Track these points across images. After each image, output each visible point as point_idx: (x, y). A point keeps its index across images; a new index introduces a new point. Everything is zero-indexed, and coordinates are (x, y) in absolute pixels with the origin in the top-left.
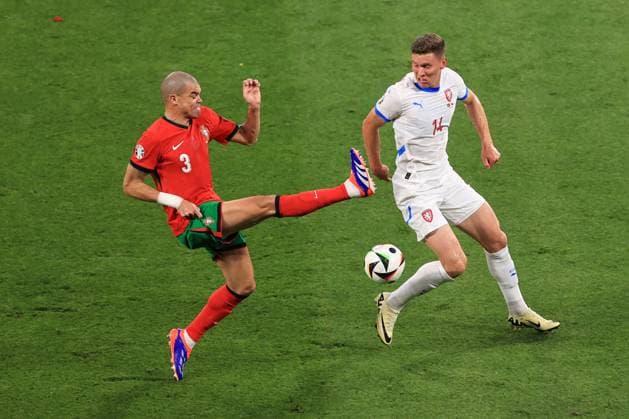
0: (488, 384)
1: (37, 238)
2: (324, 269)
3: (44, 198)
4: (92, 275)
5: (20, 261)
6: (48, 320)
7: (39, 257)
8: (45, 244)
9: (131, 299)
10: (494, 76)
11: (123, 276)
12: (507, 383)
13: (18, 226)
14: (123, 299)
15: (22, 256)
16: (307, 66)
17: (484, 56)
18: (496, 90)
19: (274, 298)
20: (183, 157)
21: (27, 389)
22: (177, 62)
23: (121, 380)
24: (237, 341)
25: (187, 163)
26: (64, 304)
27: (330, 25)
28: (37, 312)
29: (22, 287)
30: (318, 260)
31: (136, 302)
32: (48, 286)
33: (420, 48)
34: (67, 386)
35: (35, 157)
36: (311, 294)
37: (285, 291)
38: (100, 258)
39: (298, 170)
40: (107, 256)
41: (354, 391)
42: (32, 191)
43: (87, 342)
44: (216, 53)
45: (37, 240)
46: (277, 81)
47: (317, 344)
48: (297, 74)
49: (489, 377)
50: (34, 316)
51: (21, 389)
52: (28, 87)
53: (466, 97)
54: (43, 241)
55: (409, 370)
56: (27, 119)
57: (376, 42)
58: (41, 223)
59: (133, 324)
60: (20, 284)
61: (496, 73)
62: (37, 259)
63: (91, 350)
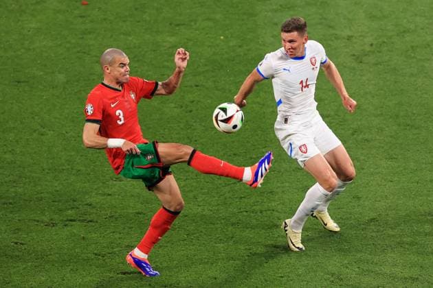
0: (406, 278)
1: (68, 167)
2: (283, 192)
3: (74, 137)
4: (109, 195)
5: (56, 185)
6: (77, 229)
7: (69, 181)
8: (74, 172)
9: (138, 213)
10: (412, 47)
11: (133, 196)
12: (420, 277)
13: (54, 158)
14: (132, 213)
15: (57, 180)
16: (272, 39)
17: (404, 32)
18: (414, 57)
19: (245, 213)
20: (119, 112)
21: (60, 280)
22: (173, 36)
23: (130, 274)
24: (217, 245)
25: (121, 117)
26: (88, 216)
27: (289, 8)
28: (67, 223)
29: (56, 203)
30: (279, 185)
31: (142, 215)
32: (75, 203)
33: (287, 28)
34: (89, 278)
35: (67, 106)
36: (273, 210)
37: (254, 207)
38: (115, 182)
39: (264, 117)
40: (120, 181)
41: (305, 283)
42: (64, 132)
43: (105, 245)
44: (203, 29)
45: (68, 169)
46: (248, 50)
47: (278, 248)
48: (264, 45)
49: (407, 273)
50: (65, 225)
51: (55, 280)
52: (62, 54)
53: (325, 62)
54: (72, 169)
55: (347, 267)
56: (61, 78)
57: (323, 21)
58: (71, 156)
59: (139, 232)
60: (55, 202)
61: (413, 44)
62: (68, 183)
63: (108, 251)
